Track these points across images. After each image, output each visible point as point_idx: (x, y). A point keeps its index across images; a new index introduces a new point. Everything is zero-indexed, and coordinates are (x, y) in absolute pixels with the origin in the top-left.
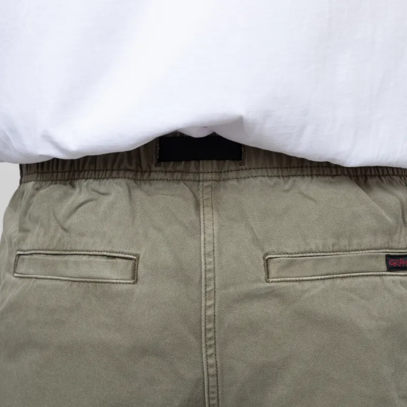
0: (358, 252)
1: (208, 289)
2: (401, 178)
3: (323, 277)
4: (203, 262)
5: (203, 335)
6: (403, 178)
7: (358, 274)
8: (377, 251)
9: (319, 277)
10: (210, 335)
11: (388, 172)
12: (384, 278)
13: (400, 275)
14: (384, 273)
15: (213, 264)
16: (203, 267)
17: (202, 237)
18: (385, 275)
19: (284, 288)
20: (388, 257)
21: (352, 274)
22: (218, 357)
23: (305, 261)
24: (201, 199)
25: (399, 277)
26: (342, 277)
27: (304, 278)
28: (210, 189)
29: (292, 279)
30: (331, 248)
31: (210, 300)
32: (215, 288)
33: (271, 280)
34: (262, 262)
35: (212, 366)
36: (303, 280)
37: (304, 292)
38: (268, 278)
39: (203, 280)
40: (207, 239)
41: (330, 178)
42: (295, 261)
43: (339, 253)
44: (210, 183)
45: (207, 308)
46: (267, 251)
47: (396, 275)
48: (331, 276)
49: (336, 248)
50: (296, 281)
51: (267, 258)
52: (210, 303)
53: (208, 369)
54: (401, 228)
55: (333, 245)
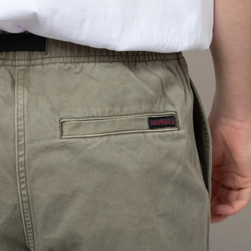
0: (127, 116)
1: (20, 143)
2: (162, 62)
3: (101, 135)
4: (16, 125)
5: (17, 175)
6: (164, 62)
7: (127, 132)
8: (142, 115)
9: (99, 135)
10: (22, 175)
11: (152, 58)
12: (146, 134)
13: (159, 132)
14: (146, 131)
15: (23, 126)
16: (16, 128)
17: (16, 107)
18: (147, 132)
19: (73, 143)
20: (150, 119)
21: (123, 132)
22: (28, 189)
23: (89, 123)
24: (16, 79)
25: (158, 133)
26: (116, 135)
27: (88, 136)
28: (23, 72)
29: (79, 136)
30: (108, 113)
31: (21, 150)
32: (25, 143)
33: (64, 137)
34: (58, 124)
35: (24, 196)
36: (87, 137)
37: (88, 145)
38: (62, 136)
39: (16, 138)
40: (19, 107)
41: (109, 64)
42: (82, 123)
43: (113, 117)
44: (23, 67)
45: (19, 156)
46: (61, 116)
47: (156, 132)
48: (107, 134)
49: (111, 114)
50: (82, 137)
51: (61, 121)
52: (21, 153)
53: (22, 198)
54: (161, 98)
55: (109, 112)
